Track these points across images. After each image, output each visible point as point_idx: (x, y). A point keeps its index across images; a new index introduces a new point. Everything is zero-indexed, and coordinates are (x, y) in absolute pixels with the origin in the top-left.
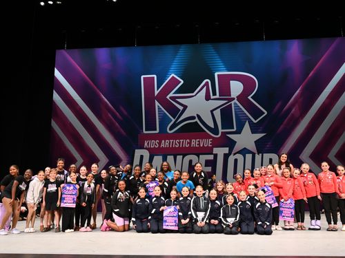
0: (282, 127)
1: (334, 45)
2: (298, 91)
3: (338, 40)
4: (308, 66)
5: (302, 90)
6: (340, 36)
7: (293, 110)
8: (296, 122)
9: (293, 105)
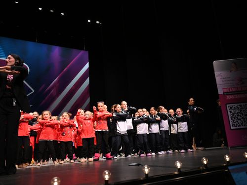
0: (44, 101)
1: (79, 55)
2: (56, 79)
3: (82, 52)
4: (64, 64)
5: (59, 78)
6: (83, 50)
7: (52, 91)
8: (53, 99)
9: (52, 87)
